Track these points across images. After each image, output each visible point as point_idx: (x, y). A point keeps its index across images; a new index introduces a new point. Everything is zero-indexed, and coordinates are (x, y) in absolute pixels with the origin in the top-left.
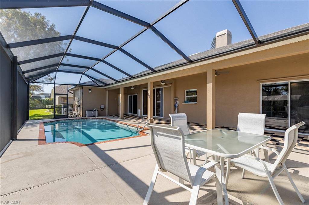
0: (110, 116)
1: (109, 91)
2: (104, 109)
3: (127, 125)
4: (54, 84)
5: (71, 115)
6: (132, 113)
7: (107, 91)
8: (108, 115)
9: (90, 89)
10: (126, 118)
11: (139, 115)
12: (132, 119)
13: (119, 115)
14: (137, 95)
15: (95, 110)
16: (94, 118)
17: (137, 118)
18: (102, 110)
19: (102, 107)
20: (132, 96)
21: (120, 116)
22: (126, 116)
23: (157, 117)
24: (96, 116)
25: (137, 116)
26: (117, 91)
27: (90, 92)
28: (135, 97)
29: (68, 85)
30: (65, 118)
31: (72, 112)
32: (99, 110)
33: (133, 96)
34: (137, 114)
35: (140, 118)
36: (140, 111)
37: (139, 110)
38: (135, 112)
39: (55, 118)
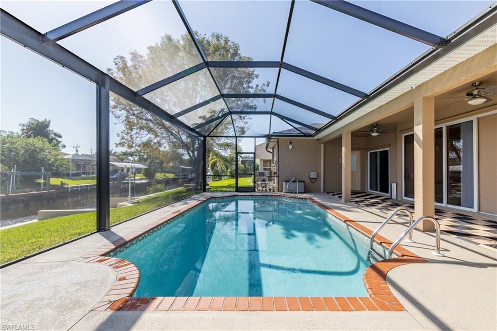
0: (328, 193)
1: (325, 143)
2: (316, 179)
3: (348, 225)
4: (236, 137)
5: (263, 187)
6: (377, 191)
7: (322, 145)
8: (324, 192)
9: (290, 143)
10: (356, 202)
11: (394, 196)
12: (373, 205)
13: (341, 194)
14: (388, 149)
15: (294, 181)
16: (293, 195)
17: (385, 204)
18: (313, 181)
19: (313, 175)
20: (377, 152)
21: (343, 195)
22: (359, 196)
23: (449, 206)
24: (296, 193)
25: (388, 199)
26: (336, 142)
27: (290, 149)
28: (385, 155)
29: (255, 137)
30: (251, 192)
31: (265, 183)
32: (307, 180)
33: (380, 152)
34: (389, 194)
35: (395, 205)
36: (396, 188)
37: (394, 186)
38: (385, 188)
39: (237, 191)
